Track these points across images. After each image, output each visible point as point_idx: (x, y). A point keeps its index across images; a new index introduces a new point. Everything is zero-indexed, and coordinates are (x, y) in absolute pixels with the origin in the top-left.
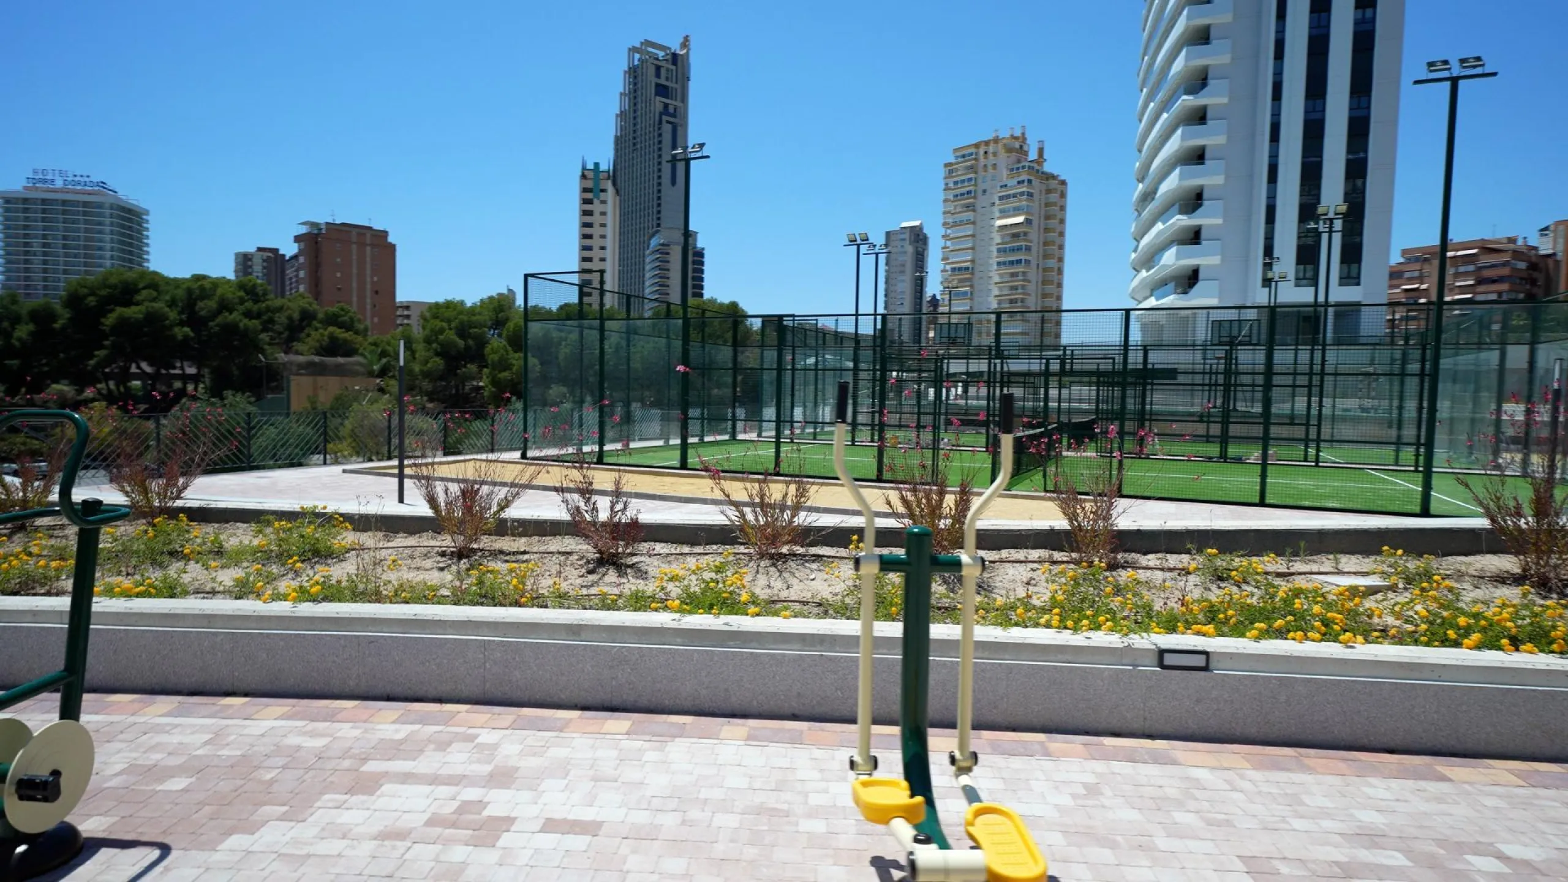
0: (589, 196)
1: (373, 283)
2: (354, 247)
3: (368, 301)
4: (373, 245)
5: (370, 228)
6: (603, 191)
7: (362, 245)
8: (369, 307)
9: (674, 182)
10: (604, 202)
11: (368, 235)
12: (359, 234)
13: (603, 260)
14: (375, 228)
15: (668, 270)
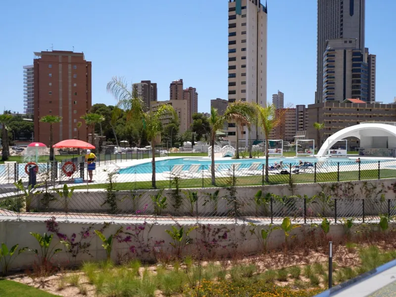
0: (233, 13)
1: (73, 87)
2: (60, 65)
3: (70, 99)
4: (73, 64)
5: (71, 52)
6: (244, 8)
7: (65, 64)
8: (70, 103)
9: (352, 13)
10: (244, 16)
11: (70, 57)
12: (63, 57)
13: (244, 58)
14: (74, 52)
15: (334, 67)
